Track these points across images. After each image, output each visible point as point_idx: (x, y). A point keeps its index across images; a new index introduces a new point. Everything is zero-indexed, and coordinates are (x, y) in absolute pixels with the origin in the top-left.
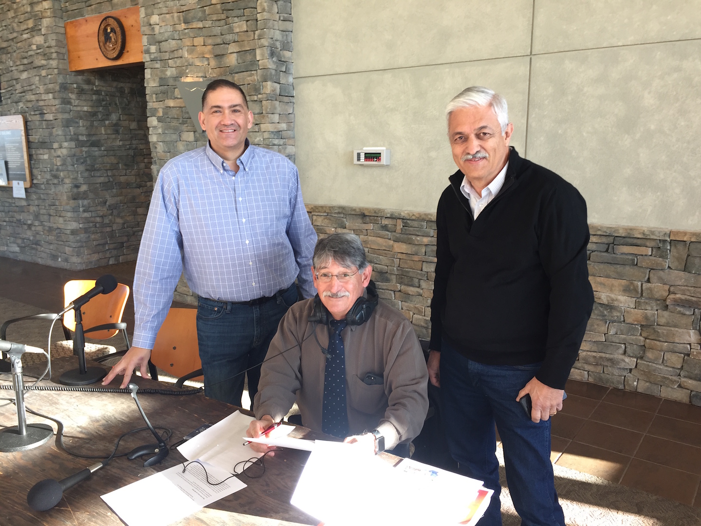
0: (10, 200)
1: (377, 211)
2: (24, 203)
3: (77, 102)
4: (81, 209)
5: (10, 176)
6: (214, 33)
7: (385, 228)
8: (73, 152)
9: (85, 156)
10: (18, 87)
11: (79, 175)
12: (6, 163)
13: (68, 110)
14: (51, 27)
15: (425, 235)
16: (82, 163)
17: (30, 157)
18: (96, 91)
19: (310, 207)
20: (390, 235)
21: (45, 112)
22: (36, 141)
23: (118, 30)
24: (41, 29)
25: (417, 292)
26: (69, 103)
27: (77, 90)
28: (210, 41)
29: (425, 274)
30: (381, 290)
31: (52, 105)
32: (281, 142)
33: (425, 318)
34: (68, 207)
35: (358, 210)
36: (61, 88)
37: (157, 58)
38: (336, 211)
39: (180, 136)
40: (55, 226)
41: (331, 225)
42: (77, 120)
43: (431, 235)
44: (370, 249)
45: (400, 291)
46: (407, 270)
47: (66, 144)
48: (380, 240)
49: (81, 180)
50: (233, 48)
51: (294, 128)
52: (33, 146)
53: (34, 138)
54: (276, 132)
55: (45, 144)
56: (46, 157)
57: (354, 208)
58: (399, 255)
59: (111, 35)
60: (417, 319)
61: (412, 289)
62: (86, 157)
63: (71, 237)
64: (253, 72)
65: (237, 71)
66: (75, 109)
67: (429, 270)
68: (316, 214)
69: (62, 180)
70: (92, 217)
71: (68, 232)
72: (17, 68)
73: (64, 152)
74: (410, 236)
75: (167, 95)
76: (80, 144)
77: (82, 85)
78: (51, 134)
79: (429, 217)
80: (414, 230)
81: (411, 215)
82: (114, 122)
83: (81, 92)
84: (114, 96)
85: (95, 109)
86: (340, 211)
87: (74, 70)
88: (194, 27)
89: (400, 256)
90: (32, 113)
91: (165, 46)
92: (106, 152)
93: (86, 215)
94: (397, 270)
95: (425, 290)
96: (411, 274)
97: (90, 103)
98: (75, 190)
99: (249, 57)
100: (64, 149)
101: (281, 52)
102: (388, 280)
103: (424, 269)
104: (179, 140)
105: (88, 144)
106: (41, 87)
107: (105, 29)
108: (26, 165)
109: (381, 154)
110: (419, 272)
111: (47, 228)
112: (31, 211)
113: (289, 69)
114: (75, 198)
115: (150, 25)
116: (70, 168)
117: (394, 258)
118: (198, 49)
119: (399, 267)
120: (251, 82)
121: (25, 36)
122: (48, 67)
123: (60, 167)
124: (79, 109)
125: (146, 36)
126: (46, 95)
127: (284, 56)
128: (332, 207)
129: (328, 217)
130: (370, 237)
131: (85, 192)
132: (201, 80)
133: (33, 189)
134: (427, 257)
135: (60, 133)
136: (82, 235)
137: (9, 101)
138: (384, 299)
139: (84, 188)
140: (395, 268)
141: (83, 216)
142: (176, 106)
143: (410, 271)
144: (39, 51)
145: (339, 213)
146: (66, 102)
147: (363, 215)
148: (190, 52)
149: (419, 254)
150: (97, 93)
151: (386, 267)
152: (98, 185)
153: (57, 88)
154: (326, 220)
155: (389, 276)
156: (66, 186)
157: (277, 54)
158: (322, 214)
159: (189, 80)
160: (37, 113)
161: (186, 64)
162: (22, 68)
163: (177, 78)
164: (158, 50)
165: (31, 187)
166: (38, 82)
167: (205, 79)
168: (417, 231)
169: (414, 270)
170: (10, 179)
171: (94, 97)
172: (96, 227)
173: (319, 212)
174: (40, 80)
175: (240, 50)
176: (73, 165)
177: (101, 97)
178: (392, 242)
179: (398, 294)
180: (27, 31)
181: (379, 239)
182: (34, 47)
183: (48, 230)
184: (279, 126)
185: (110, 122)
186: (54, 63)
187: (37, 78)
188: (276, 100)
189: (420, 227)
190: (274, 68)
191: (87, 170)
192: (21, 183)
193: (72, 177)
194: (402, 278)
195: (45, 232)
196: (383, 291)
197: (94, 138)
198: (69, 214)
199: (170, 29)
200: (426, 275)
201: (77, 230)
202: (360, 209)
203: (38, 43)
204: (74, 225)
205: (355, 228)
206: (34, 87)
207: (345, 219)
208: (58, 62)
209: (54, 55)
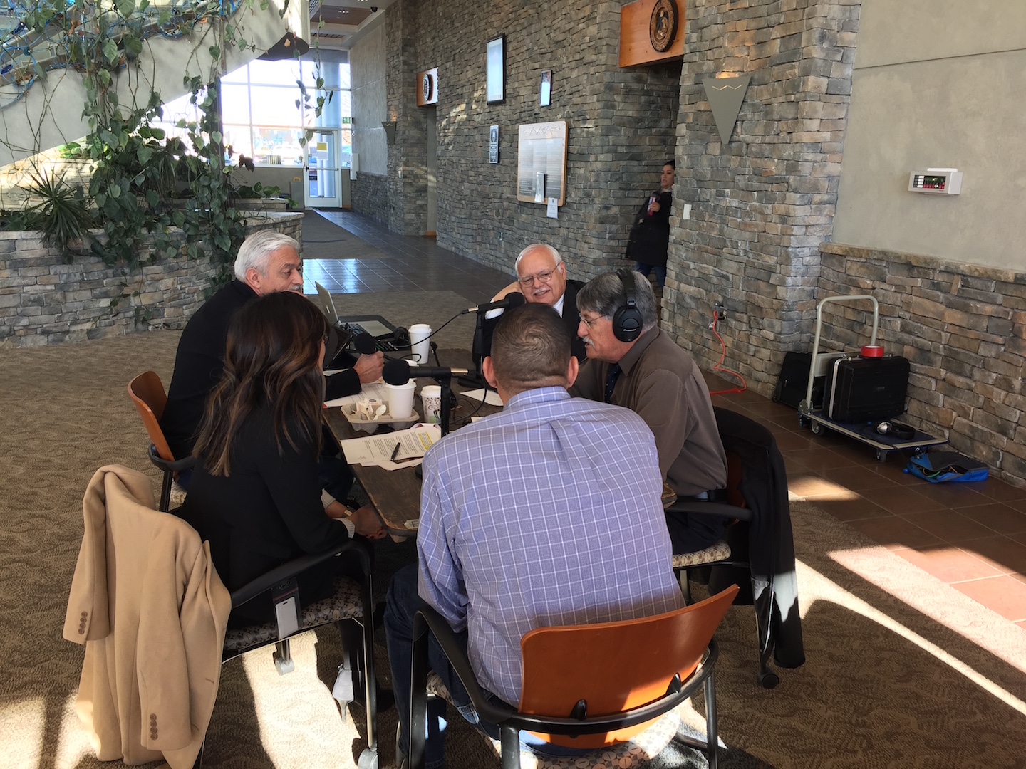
0: (544, 220)
1: (928, 261)
2: (556, 224)
3: (622, 105)
4: (607, 236)
5: (547, 192)
6: (760, 14)
7: (936, 286)
8: (608, 167)
9: (621, 171)
10: (567, 87)
11: (611, 194)
12: (545, 176)
13: (610, 115)
14: (606, 14)
15: (990, 301)
16: (617, 180)
17: (567, 169)
18: (647, 91)
19: (844, 249)
20: (941, 297)
21: (588, 117)
22: (576, 152)
23: (671, 13)
24: (596, 17)
25: (967, 384)
26: (613, 107)
27: (624, 90)
28: (753, 24)
29: (980, 360)
30: (918, 375)
31: (595, 110)
32: (819, 157)
33: (971, 423)
34: (594, 233)
35: (903, 257)
36: (605, 88)
37: (696, 49)
38: (875, 257)
39: (707, 149)
40: (579, 253)
41: (868, 276)
42: (619, 128)
43: (998, 303)
44: (912, 315)
45: (944, 380)
46: (956, 349)
47: (602, 157)
48: (927, 303)
49: (612, 200)
50: (776, 33)
51: (844, 138)
52: (572, 157)
53: (574, 148)
54: (812, 144)
55: (582, 156)
56: (582, 171)
57: (900, 254)
58: (951, 327)
59: (663, 21)
60: (960, 423)
61: (961, 379)
62: (622, 173)
63: (593, 267)
64: (794, 64)
65: (778, 62)
66: (618, 113)
67: (988, 354)
68: (852, 259)
69: (593, 200)
70: (618, 246)
71: (590, 261)
72: (569, 64)
73: (599, 165)
74: (967, 301)
75: (700, 95)
76: (618, 157)
77: (630, 84)
78: (589, 144)
79: (999, 275)
80: (975, 293)
81: (973, 269)
82: (663, 130)
83: (628, 92)
84: (668, 97)
85: (642, 114)
86: (881, 256)
87: (623, 66)
88: (739, 7)
89: (951, 329)
90: (576, 119)
91: (708, 33)
92: (646, 168)
93: (612, 243)
94: (945, 348)
95: (978, 383)
96: (961, 357)
97: (637, 107)
98: (604, 212)
99: (793, 44)
100: (600, 161)
101: (838, 34)
102: (930, 362)
103: (981, 352)
104: (704, 153)
105: (628, 157)
106: (587, 87)
107: (659, 14)
108: (563, 180)
109: (946, 178)
110: (973, 355)
111: (572, 255)
112: (561, 234)
113: (848, 57)
114: (602, 221)
115: (696, 7)
116: (602, 185)
117: (943, 331)
118: (740, 35)
119: (947, 345)
120: (790, 77)
121: (581, 26)
122: (596, 63)
123: (593, 184)
124: (623, 113)
125: (690, 21)
126: (591, 97)
127: (842, 40)
128: (871, 251)
129: (866, 264)
130: (914, 297)
131: (615, 216)
132: (737, 75)
133: (567, 209)
134: (988, 334)
135: (598, 143)
136: (604, 267)
137: (558, 104)
138: (920, 388)
139: (615, 210)
140: (941, 346)
141: (608, 244)
142: (706, 109)
143: (960, 353)
144: (591, 44)
145: (878, 260)
146: (610, 105)
147: (910, 266)
148: (731, 40)
149: (977, 329)
150: (648, 93)
151: (930, 343)
152: (631, 208)
153: (602, 89)
154: (862, 269)
155: (932, 356)
156: (595, 206)
157: (831, 37)
158: (858, 260)
159: (724, 76)
160: (580, 118)
161: (724, 55)
162: (573, 64)
163: (712, 75)
164: (699, 39)
165: (564, 205)
166: (585, 82)
167: (743, 73)
168: (979, 294)
169: (967, 352)
170: (547, 195)
171: (643, 99)
172: (621, 259)
173: (854, 256)
174: (587, 80)
175: (785, 35)
176: (607, 182)
177: (652, 99)
178: (945, 307)
179: (941, 383)
180: (583, 20)
181: (926, 301)
182: (587, 39)
183: (573, 258)
184: (819, 136)
185: (658, 129)
186: (603, 58)
187: (586, 76)
188: (819, 100)
189: (984, 289)
190: (821, 57)
191: (621, 189)
192: (556, 200)
193: (603, 196)
194: (949, 361)
195: (571, 259)
196: (920, 377)
197: (634, 150)
198: (594, 241)
199: (714, 10)
200: (982, 361)
201: (599, 260)
202: (906, 256)
203: (591, 35)
204: (597, 254)
205: (896, 282)
206: (581, 87)
207: (887, 269)
208: (608, 56)
209: (605, 48)
